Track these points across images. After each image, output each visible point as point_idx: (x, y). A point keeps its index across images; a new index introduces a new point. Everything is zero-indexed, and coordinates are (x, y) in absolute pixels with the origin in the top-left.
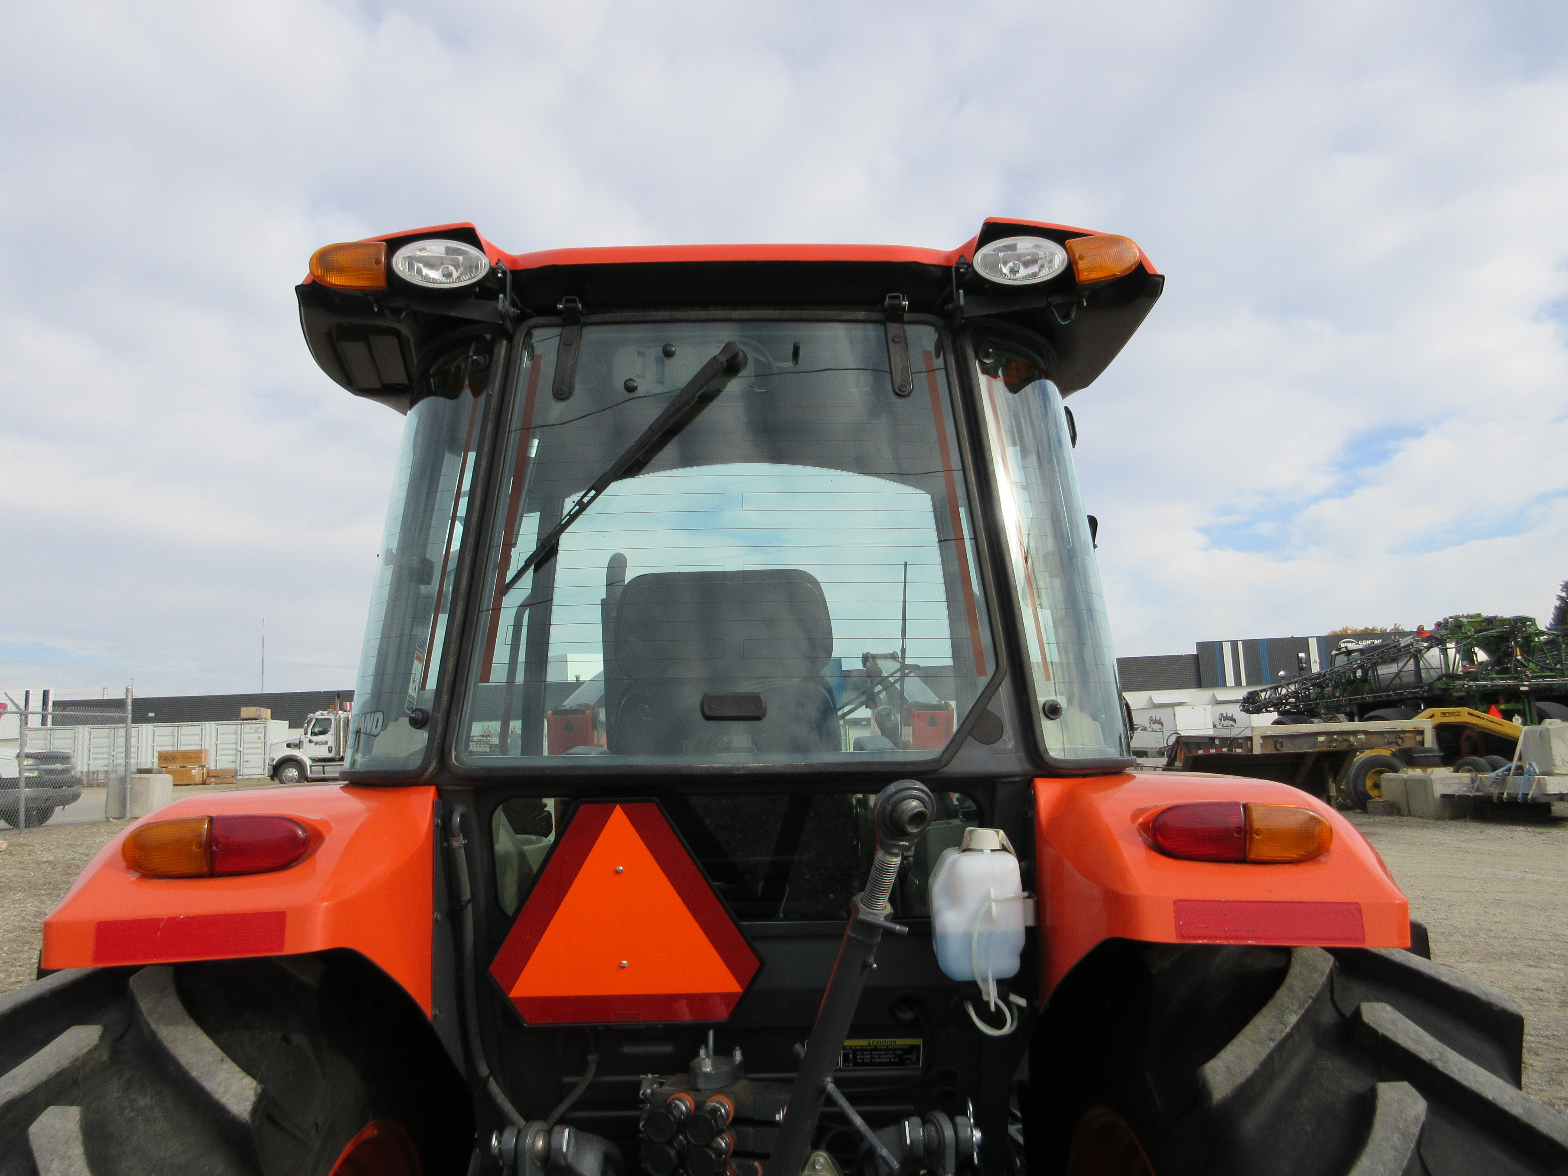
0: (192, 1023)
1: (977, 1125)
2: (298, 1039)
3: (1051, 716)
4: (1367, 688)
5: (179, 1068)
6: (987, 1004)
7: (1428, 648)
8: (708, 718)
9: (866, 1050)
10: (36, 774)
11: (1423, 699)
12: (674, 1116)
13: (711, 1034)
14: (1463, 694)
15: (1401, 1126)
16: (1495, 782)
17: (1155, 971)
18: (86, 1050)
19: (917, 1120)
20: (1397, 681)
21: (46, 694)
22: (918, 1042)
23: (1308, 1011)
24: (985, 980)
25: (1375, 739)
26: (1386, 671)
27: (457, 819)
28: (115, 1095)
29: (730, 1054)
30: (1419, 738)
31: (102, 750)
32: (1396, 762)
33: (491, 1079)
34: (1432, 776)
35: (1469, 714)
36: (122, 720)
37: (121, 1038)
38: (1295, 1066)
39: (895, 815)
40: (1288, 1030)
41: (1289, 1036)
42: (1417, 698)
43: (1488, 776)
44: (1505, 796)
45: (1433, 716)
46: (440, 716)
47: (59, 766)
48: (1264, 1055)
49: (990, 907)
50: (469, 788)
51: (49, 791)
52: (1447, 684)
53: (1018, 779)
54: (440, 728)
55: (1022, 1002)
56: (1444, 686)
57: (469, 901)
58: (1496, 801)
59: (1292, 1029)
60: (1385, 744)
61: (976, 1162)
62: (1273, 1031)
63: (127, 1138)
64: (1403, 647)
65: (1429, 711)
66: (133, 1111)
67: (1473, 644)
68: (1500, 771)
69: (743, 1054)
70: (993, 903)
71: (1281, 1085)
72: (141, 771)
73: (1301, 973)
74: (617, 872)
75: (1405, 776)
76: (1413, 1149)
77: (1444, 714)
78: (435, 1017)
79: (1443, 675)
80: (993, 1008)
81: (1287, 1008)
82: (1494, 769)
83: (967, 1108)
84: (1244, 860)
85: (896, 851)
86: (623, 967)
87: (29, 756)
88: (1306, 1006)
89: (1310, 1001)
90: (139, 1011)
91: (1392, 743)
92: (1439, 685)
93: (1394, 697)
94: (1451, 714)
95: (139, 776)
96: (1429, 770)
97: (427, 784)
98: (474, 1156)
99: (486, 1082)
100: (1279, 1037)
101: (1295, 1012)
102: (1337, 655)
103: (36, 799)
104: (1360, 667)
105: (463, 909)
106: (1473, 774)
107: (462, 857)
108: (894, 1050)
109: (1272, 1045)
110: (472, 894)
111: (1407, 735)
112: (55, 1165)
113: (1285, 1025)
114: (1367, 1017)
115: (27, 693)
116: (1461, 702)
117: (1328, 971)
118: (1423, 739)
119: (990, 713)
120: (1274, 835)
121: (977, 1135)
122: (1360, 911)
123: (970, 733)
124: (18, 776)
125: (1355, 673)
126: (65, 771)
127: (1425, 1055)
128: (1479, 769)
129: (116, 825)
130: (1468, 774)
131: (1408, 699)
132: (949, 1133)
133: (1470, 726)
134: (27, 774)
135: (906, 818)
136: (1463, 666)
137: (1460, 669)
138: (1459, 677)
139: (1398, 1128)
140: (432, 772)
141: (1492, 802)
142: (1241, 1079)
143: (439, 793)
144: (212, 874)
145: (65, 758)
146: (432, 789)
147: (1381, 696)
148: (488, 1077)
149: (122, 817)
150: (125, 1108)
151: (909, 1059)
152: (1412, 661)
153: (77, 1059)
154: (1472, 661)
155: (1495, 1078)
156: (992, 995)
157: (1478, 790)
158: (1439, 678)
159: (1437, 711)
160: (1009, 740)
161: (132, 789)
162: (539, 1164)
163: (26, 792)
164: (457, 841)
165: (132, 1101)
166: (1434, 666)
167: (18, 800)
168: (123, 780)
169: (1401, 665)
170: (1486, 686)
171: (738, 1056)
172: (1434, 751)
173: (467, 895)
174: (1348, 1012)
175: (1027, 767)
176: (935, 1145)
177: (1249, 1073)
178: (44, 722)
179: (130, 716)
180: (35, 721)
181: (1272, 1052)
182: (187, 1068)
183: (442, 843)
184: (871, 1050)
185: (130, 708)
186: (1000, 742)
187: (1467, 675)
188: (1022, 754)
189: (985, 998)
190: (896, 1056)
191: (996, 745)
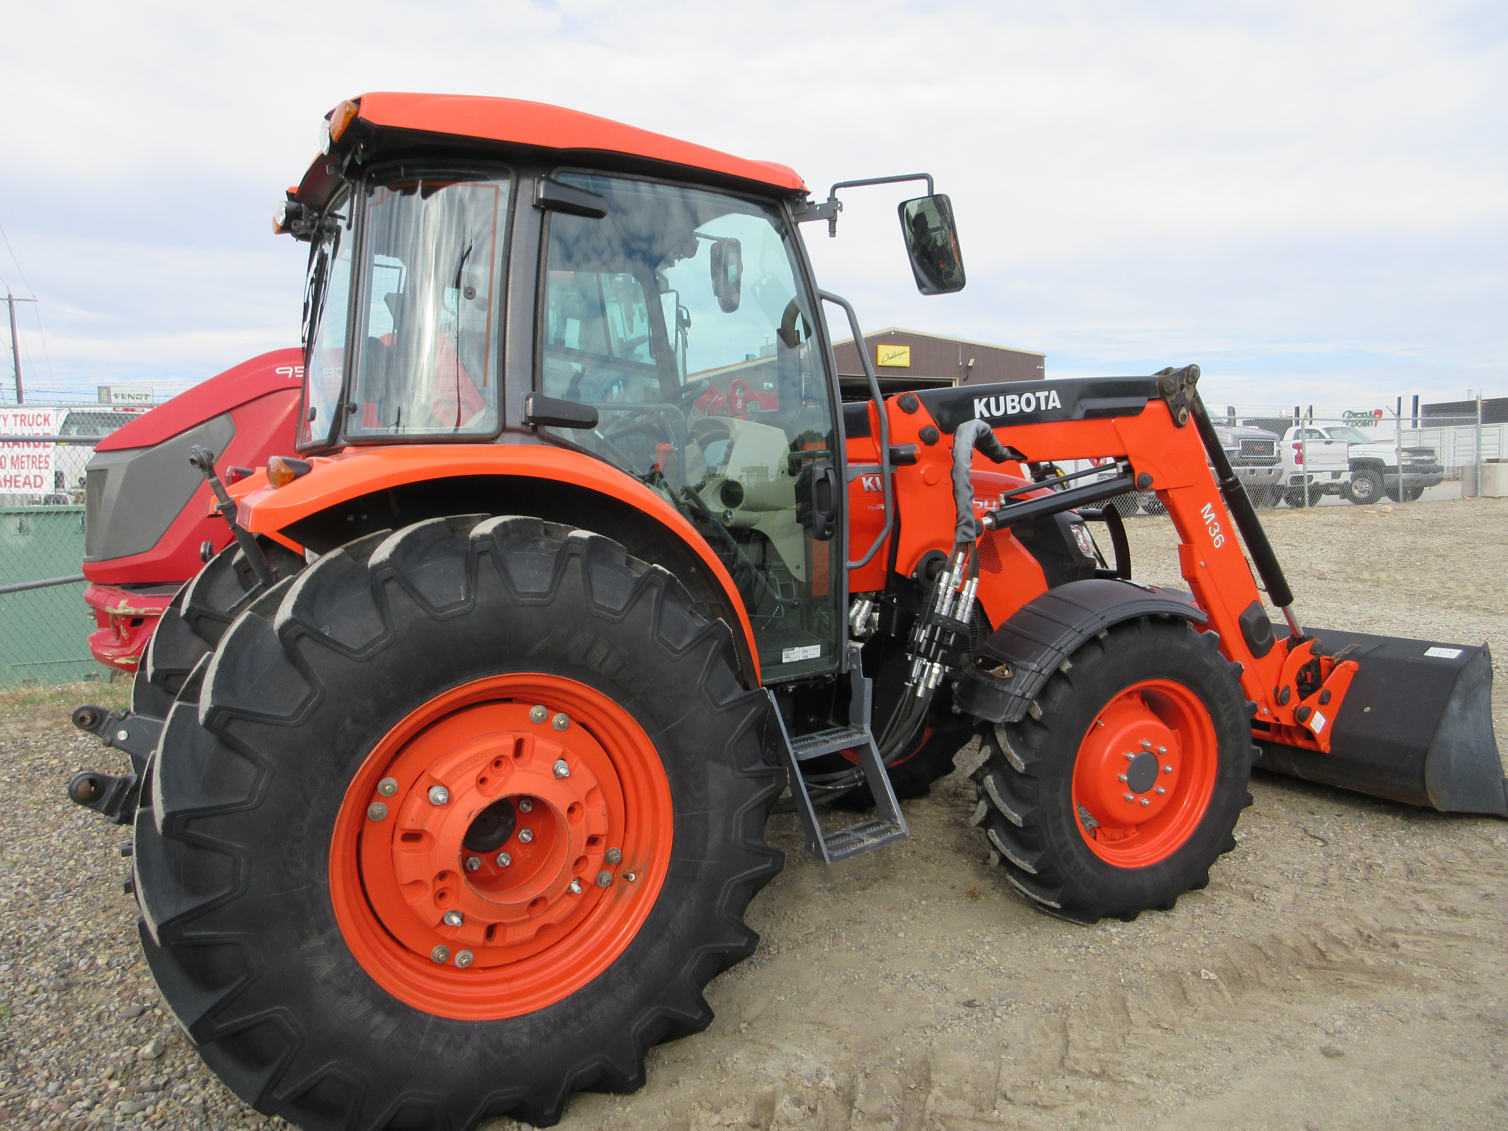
10: (1409, 463)
21: (1416, 399)
31: (1466, 448)
36: (1474, 421)
47: (1426, 458)
51: (1420, 475)
72: (1490, 461)
87: (1404, 450)
95: (1488, 464)
103: (1411, 481)
115: (1400, 399)
124: (1397, 465)
126: (1432, 461)
129: (1469, 501)
134: (1404, 463)
145: (1431, 452)
149: (1475, 495)
161: (1482, 474)
163: (1403, 476)
167: (1397, 481)
168: (1475, 468)
178: (1415, 424)
179: (1480, 418)
180: (1407, 425)
185: (1479, 412)
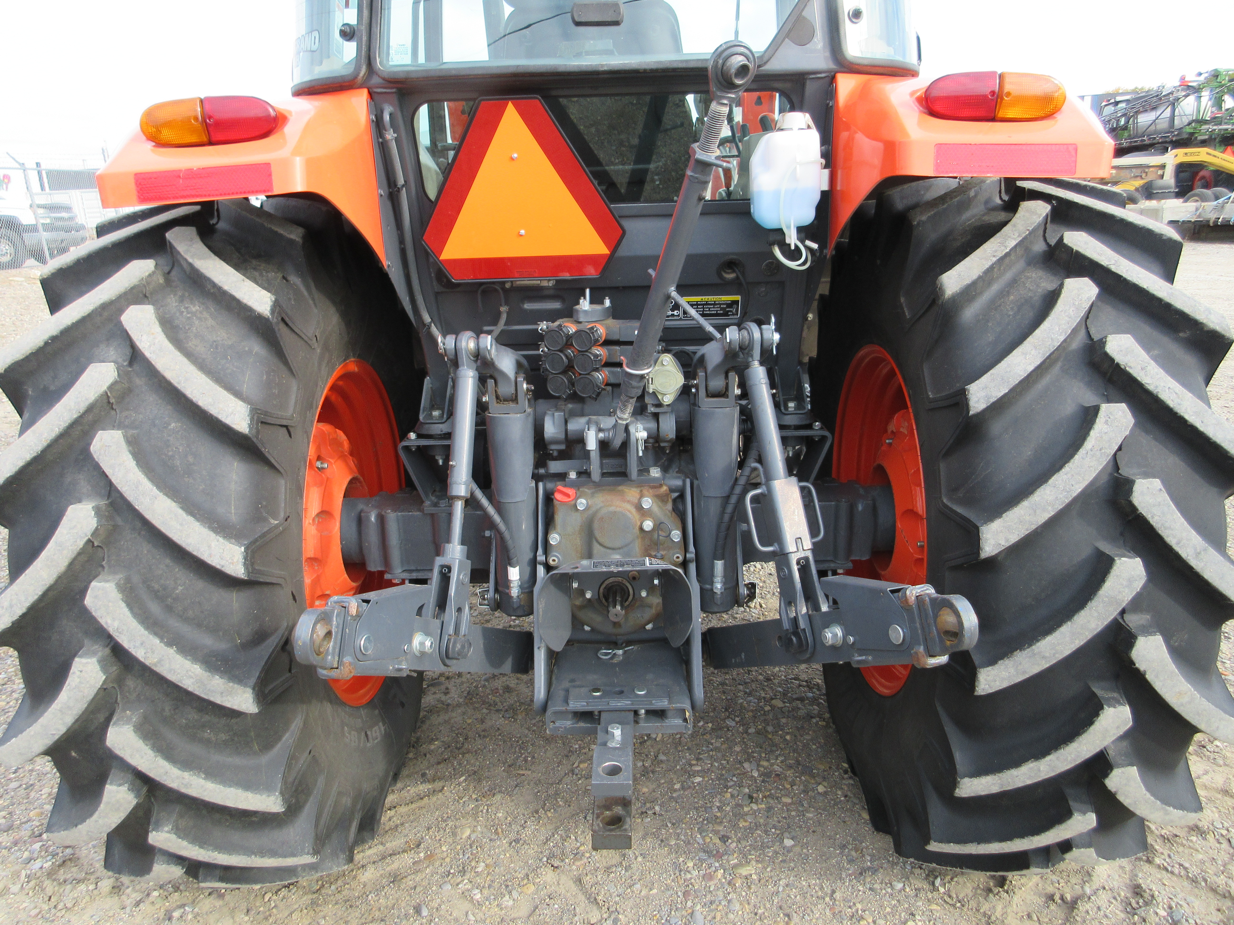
0: (216, 258)
1: (776, 330)
2: (295, 280)
3: (854, 20)
4: (1126, 134)
5: (214, 285)
6: (789, 245)
7: (1186, 96)
8: (578, 24)
9: (700, 305)
10: (48, 221)
11: (1172, 142)
12: (563, 332)
13: (588, 291)
14: (1206, 137)
15: (1077, 303)
16: (1215, 209)
17: (915, 223)
18: (147, 274)
19: (735, 328)
20: (1152, 128)
22: (738, 298)
23: (1025, 238)
24: (789, 227)
25: (1124, 174)
26: (1144, 119)
27: (387, 117)
28: (174, 305)
29: (602, 302)
30: (1160, 172)
32: (1137, 195)
33: (433, 324)
34: (1164, 206)
35: (1208, 153)
37: (169, 273)
38: (1008, 276)
39: (725, 68)
40: (1008, 250)
41: (1007, 255)
42: (1166, 142)
43: (1210, 205)
44: (1220, 220)
45: (1176, 156)
46: (364, 28)
47: (64, 215)
48: (987, 266)
49: (795, 168)
50: (394, 90)
51: (62, 235)
52: (1195, 128)
53: (823, 75)
54: (365, 38)
55: (815, 246)
56: (1192, 131)
57: (403, 186)
58: (1211, 224)
59: (1011, 250)
60: (1131, 178)
61: (775, 352)
62: (996, 251)
63: (189, 329)
64: (1164, 96)
65: (1175, 151)
66: (189, 313)
67: (1224, 92)
68: (1220, 201)
69: (611, 302)
70: (798, 166)
71: (995, 288)
73: (1024, 216)
74: (512, 159)
75: (1142, 207)
76: (1082, 317)
77: (1186, 154)
78: (389, 266)
79: (1193, 121)
80: (793, 247)
81: (1009, 237)
82: (1217, 198)
83: (770, 319)
84: (993, 119)
85: (725, 102)
86: (521, 235)
87: (39, 206)
88: (1024, 235)
89: (1027, 233)
90: (179, 253)
91: (1137, 176)
92: (1188, 130)
93: (1147, 142)
94: (1192, 154)
96: (1163, 201)
97: (360, 87)
98: (426, 380)
99: (429, 327)
100: (1000, 254)
101: (1015, 239)
102: (1106, 105)
103: (54, 241)
104: (1124, 115)
105: (399, 190)
106: (1198, 204)
107: (393, 146)
108: (720, 304)
109: (994, 259)
110: (405, 181)
111: (1151, 169)
112: (145, 338)
113: (1006, 247)
114: (1066, 241)
116: (1204, 143)
117: (1044, 214)
118: (1164, 173)
119: (804, 18)
120: (1021, 100)
121: (777, 337)
122: (1076, 150)
123: (787, 36)
124: (35, 223)
125: (1118, 121)
126: (71, 219)
127: (1104, 262)
128: (1204, 199)
130: (1194, 204)
131: (1159, 143)
132: (757, 335)
133: (1206, 164)
134: (42, 221)
135: (733, 71)
136: (1212, 112)
137: (1209, 114)
138: (1206, 122)
139: (1074, 304)
140: (363, 77)
141: (1209, 225)
142: (968, 281)
143: (371, 95)
144: (211, 143)
145: (68, 209)
146: (365, 92)
147: (1136, 142)
148: (430, 323)
150: (183, 312)
151: (731, 311)
152: (1169, 109)
153: (142, 279)
154: (1220, 107)
155: (1151, 275)
156: (792, 239)
157: (1199, 216)
158: (1189, 124)
159: (1181, 151)
160: (819, 41)
162: (472, 358)
163: (45, 235)
164: (389, 134)
165: (187, 308)
166: (1187, 113)
169: (1159, 113)
170: (1227, 130)
171: (607, 303)
172: (1170, 188)
173: (401, 181)
174: (1053, 242)
175: (831, 66)
176: (747, 343)
177: (975, 277)
181: (993, 264)
182: (220, 284)
183: (378, 138)
184: (703, 305)
186: (811, 44)
187: (1215, 120)
188: (828, 54)
189: (787, 241)
190: (722, 309)
191: (808, 46)
